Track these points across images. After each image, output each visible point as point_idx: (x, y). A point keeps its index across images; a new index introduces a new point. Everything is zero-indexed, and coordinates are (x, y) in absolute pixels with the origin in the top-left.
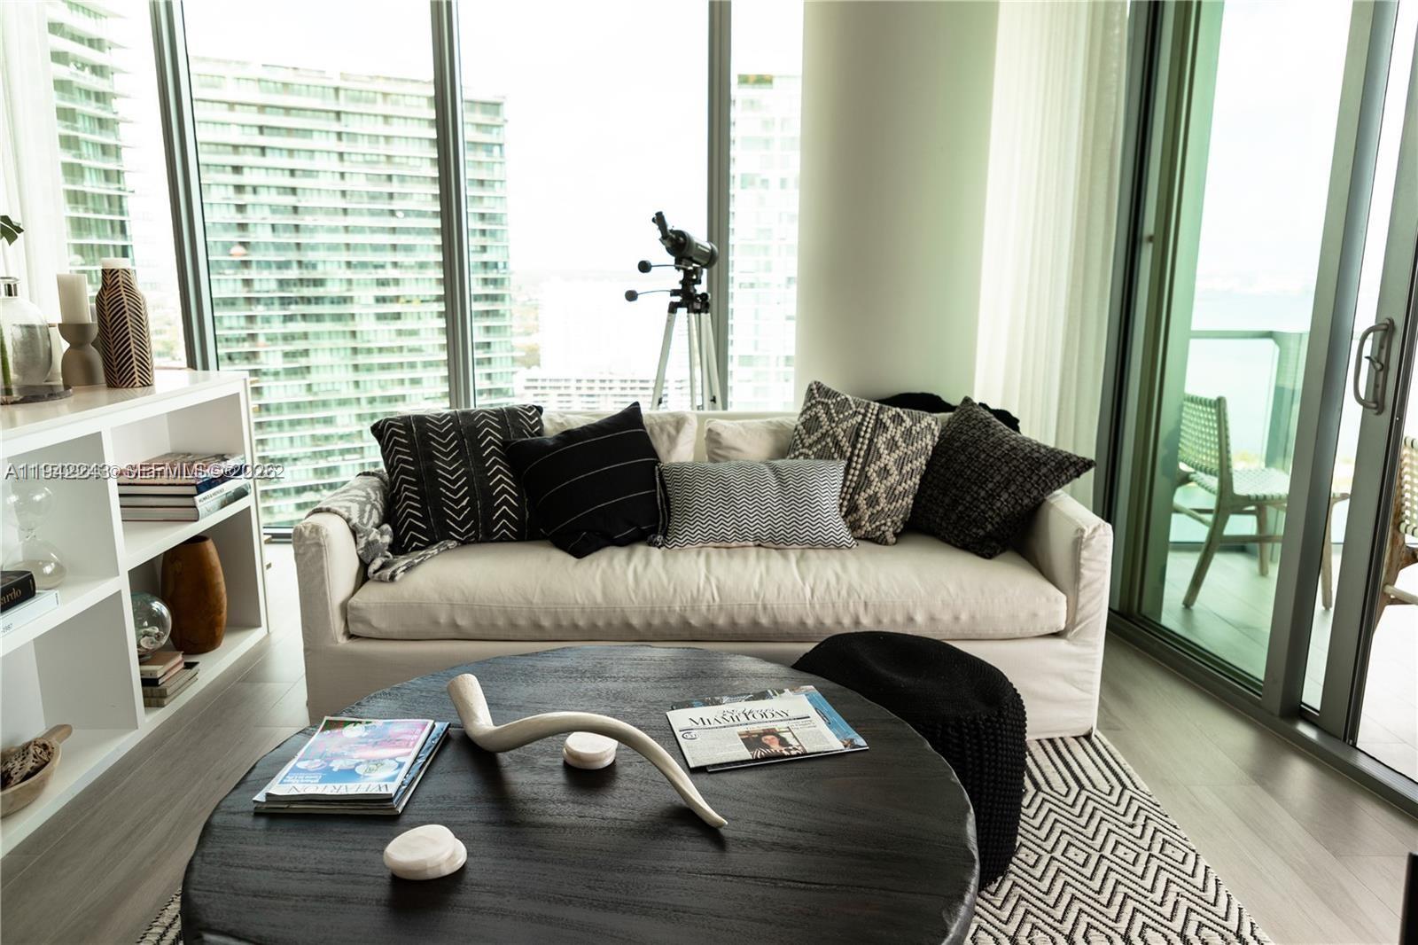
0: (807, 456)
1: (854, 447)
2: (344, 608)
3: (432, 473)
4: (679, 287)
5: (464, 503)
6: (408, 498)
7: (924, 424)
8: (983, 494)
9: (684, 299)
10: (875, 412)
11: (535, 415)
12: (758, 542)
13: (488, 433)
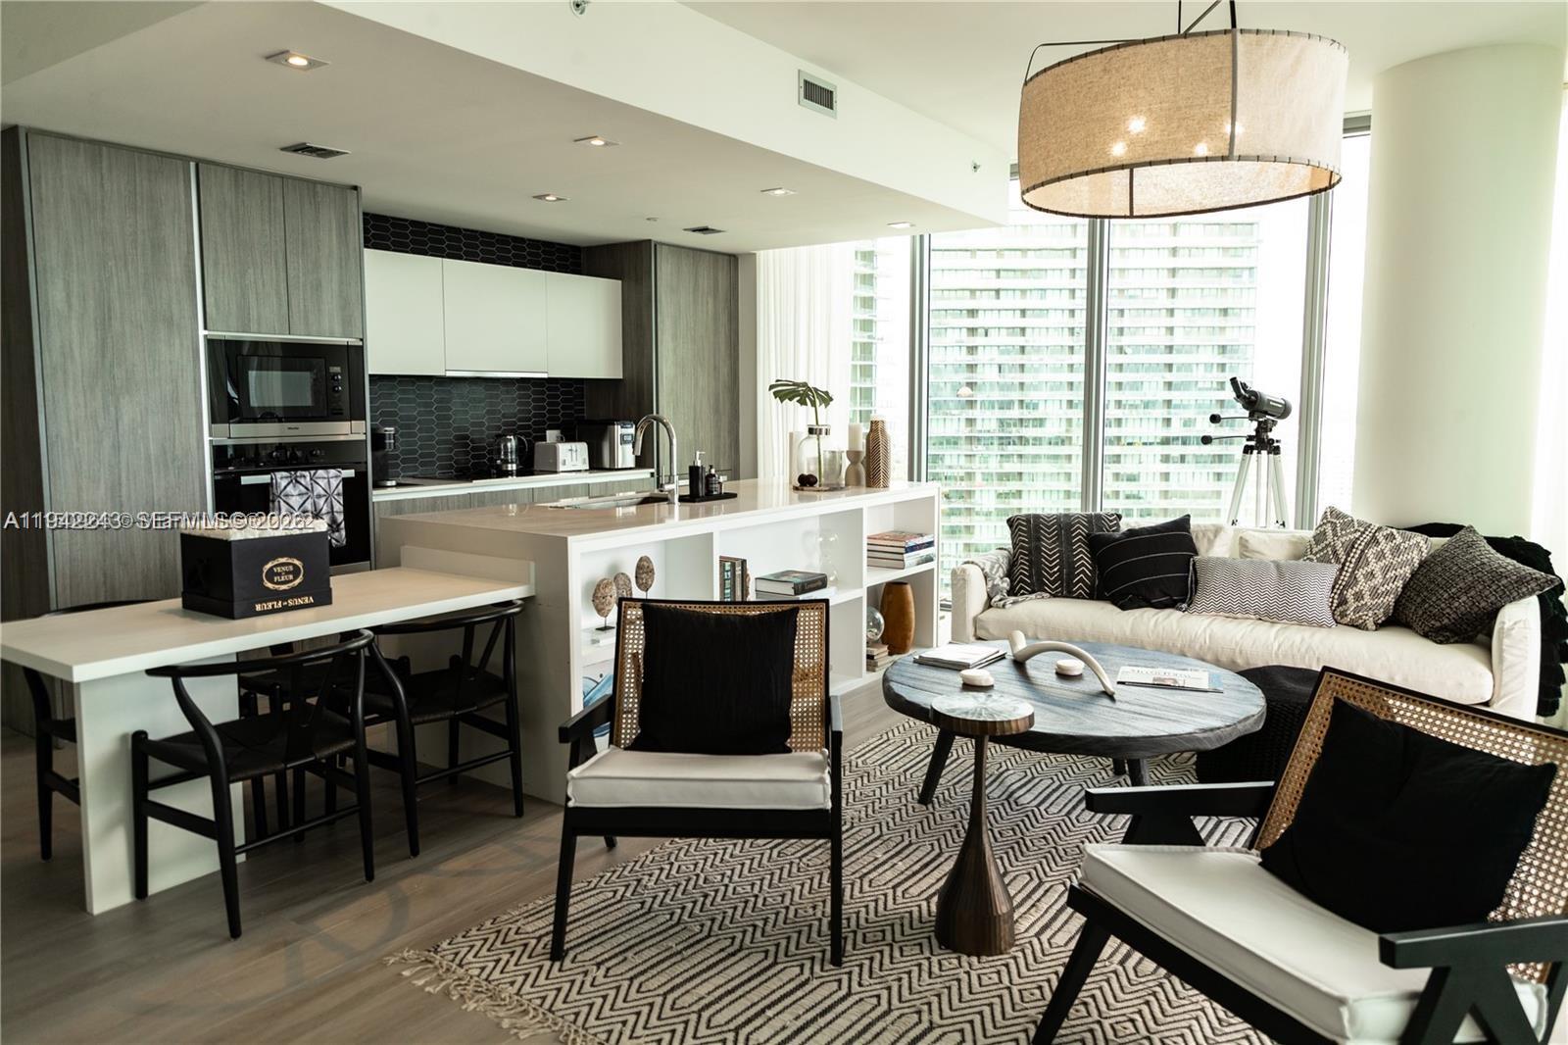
0: (1311, 560)
1: (1348, 555)
2: (975, 620)
3: (1038, 549)
4: (1254, 434)
5: (1056, 569)
6: (1022, 563)
7: (1413, 542)
8: (1446, 595)
9: (1257, 442)
10: (1373, 531)
11: (1115, 519)
12: (1258, 616)
13: (1079, 528)
